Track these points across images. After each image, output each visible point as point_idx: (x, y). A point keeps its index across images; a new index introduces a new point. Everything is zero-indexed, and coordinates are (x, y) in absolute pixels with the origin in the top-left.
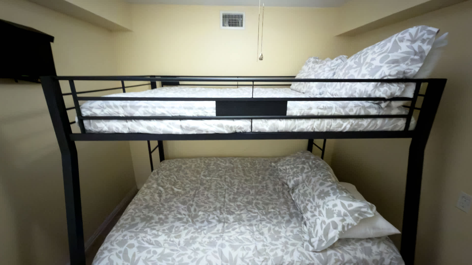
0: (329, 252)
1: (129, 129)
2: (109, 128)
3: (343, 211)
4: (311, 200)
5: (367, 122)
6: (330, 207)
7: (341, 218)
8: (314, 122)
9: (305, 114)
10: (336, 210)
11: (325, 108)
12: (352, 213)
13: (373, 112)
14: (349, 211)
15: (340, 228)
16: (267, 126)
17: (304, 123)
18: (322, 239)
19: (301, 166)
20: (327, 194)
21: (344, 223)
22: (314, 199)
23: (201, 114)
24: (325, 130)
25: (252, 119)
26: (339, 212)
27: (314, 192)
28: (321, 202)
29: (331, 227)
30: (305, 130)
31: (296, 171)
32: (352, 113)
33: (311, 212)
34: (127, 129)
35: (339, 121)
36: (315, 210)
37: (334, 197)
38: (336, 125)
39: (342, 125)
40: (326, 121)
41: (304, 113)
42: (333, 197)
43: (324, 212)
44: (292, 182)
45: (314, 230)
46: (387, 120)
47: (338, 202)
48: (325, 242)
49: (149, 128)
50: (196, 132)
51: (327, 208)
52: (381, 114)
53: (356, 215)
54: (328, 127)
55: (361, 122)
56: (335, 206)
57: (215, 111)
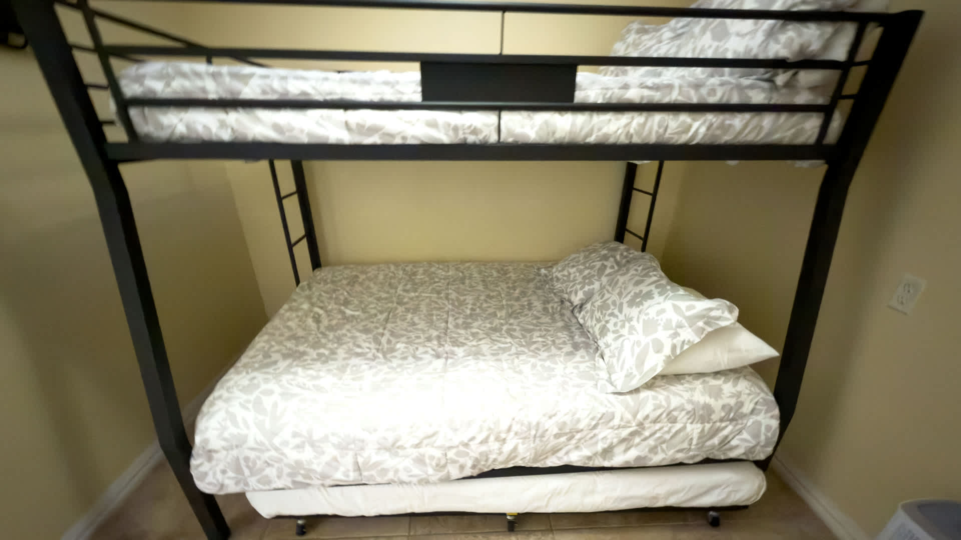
0: (644, 394)
1: (232, 129)
2: (188, 127)
3: (675, 318)
4: (616, 312)
5: (741, 121)
6: (652, 315)
7: (672, 332)
8: (633, 118)
9: (614, 101)
10: (662, 320)
11: (656, 88)
12: (692, 320)
13: (758, 97)
14: (689, 319)
15: (667, 351)
16: (532, 128)
17: (610, 120)
18: (631, 373)
19: (598, 264)
20: (649, 296)
21: (675, 341)
22: (621, 310)
23: (390, 96)
24: (653, 139)
25: (499, 109)
26: (669, 321)
27: (622, 298)
28: (634, 312)
29: (651, 349)
30: (612, 140)
32: (712, 100)
33: (614, 332)
34: (229, 131)
35: (684, 118)
36: (623, 326)
37: (662, 298)
38: (677, 128)
39: (690, 126)
40: (657, 118)
41: (610, 97)
42: (657, 298)
43: (639, 327)
44: (580, 295)
45: (618, 360)
46: (784, 116)
47: (668, 305)
48: (638, 377)
49: (276, 127)
50: (380, 138)
51: (646, 318)
52: (773, 102)
53: (701, 324)
54: (661, 131)
55: (729, 120)
56: (662, 311)
57: (420, 89)
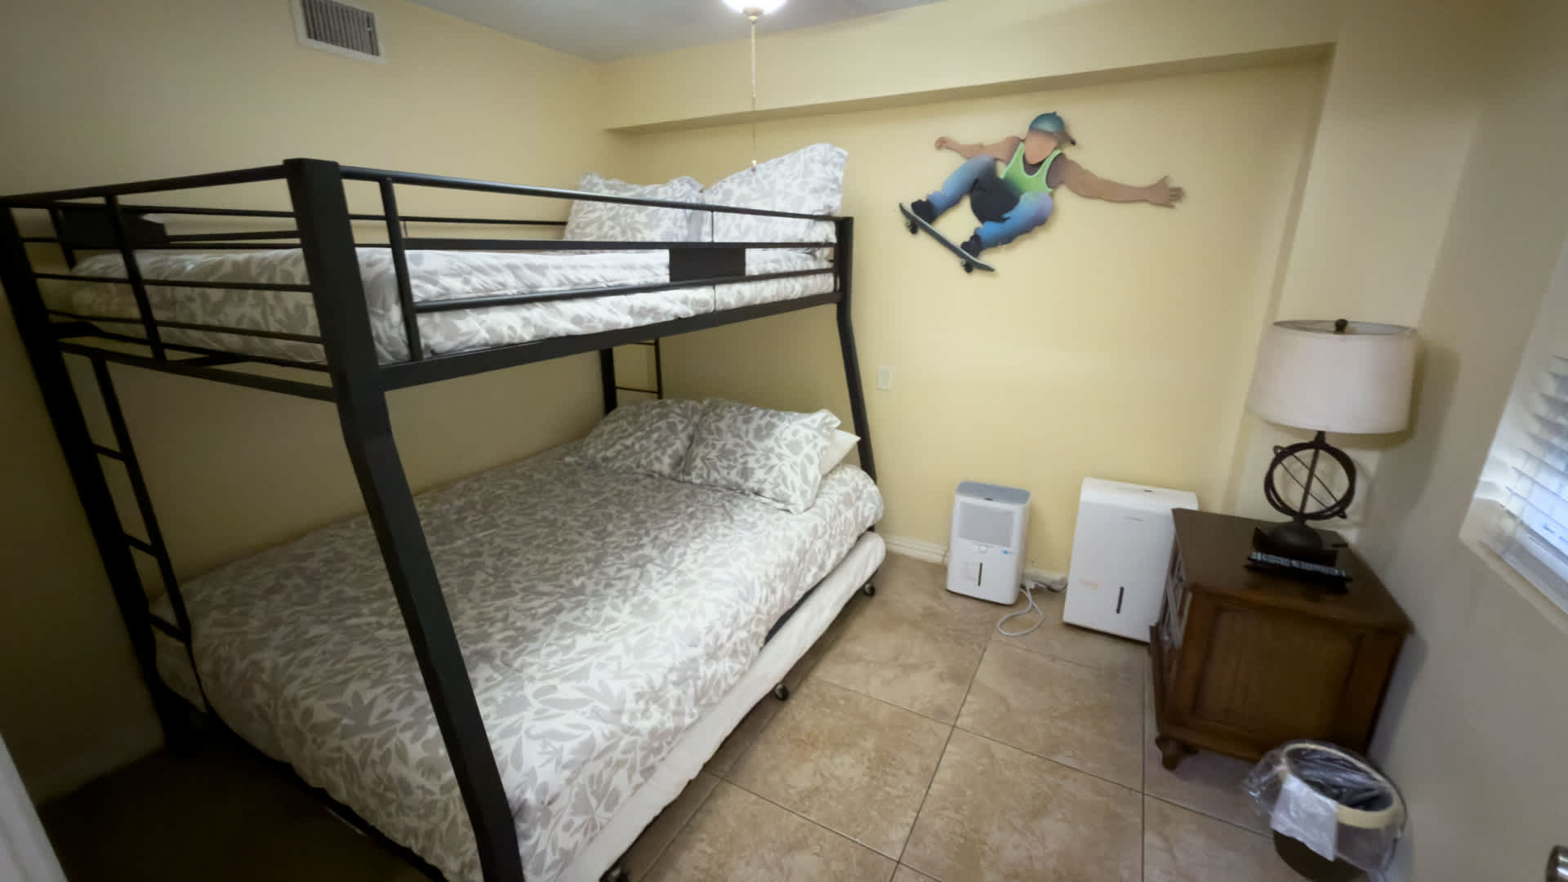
3: (810, 433)
4: (749, 450)
6: (790, 438)
7: (811, 445)
10: (799, 438)
12: (818, 431)
15: (817, 461)
19: (662, 424)
20: (771, 427)
21: (817, 450)
22: (753, 448)
27: (744, 439)
28: (770, 443)
31: (660, 436)
33: (761, 467)
36: (768, 458)
37: (786, 423)
42: (782, 425)
43: (786, 451)
44: (667, 460)
47: (795, 425)
51: (786, 442)
53: (822, 431)
56: (795, 433)
57: (669, 271)
